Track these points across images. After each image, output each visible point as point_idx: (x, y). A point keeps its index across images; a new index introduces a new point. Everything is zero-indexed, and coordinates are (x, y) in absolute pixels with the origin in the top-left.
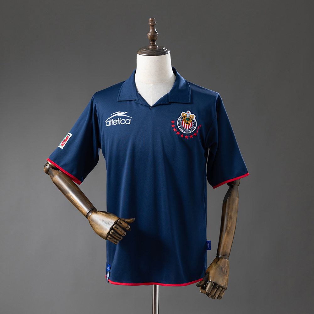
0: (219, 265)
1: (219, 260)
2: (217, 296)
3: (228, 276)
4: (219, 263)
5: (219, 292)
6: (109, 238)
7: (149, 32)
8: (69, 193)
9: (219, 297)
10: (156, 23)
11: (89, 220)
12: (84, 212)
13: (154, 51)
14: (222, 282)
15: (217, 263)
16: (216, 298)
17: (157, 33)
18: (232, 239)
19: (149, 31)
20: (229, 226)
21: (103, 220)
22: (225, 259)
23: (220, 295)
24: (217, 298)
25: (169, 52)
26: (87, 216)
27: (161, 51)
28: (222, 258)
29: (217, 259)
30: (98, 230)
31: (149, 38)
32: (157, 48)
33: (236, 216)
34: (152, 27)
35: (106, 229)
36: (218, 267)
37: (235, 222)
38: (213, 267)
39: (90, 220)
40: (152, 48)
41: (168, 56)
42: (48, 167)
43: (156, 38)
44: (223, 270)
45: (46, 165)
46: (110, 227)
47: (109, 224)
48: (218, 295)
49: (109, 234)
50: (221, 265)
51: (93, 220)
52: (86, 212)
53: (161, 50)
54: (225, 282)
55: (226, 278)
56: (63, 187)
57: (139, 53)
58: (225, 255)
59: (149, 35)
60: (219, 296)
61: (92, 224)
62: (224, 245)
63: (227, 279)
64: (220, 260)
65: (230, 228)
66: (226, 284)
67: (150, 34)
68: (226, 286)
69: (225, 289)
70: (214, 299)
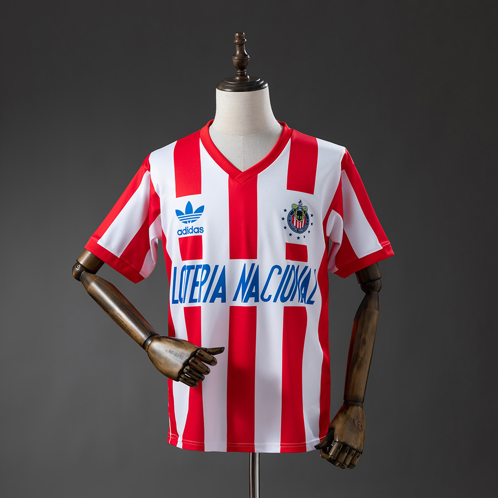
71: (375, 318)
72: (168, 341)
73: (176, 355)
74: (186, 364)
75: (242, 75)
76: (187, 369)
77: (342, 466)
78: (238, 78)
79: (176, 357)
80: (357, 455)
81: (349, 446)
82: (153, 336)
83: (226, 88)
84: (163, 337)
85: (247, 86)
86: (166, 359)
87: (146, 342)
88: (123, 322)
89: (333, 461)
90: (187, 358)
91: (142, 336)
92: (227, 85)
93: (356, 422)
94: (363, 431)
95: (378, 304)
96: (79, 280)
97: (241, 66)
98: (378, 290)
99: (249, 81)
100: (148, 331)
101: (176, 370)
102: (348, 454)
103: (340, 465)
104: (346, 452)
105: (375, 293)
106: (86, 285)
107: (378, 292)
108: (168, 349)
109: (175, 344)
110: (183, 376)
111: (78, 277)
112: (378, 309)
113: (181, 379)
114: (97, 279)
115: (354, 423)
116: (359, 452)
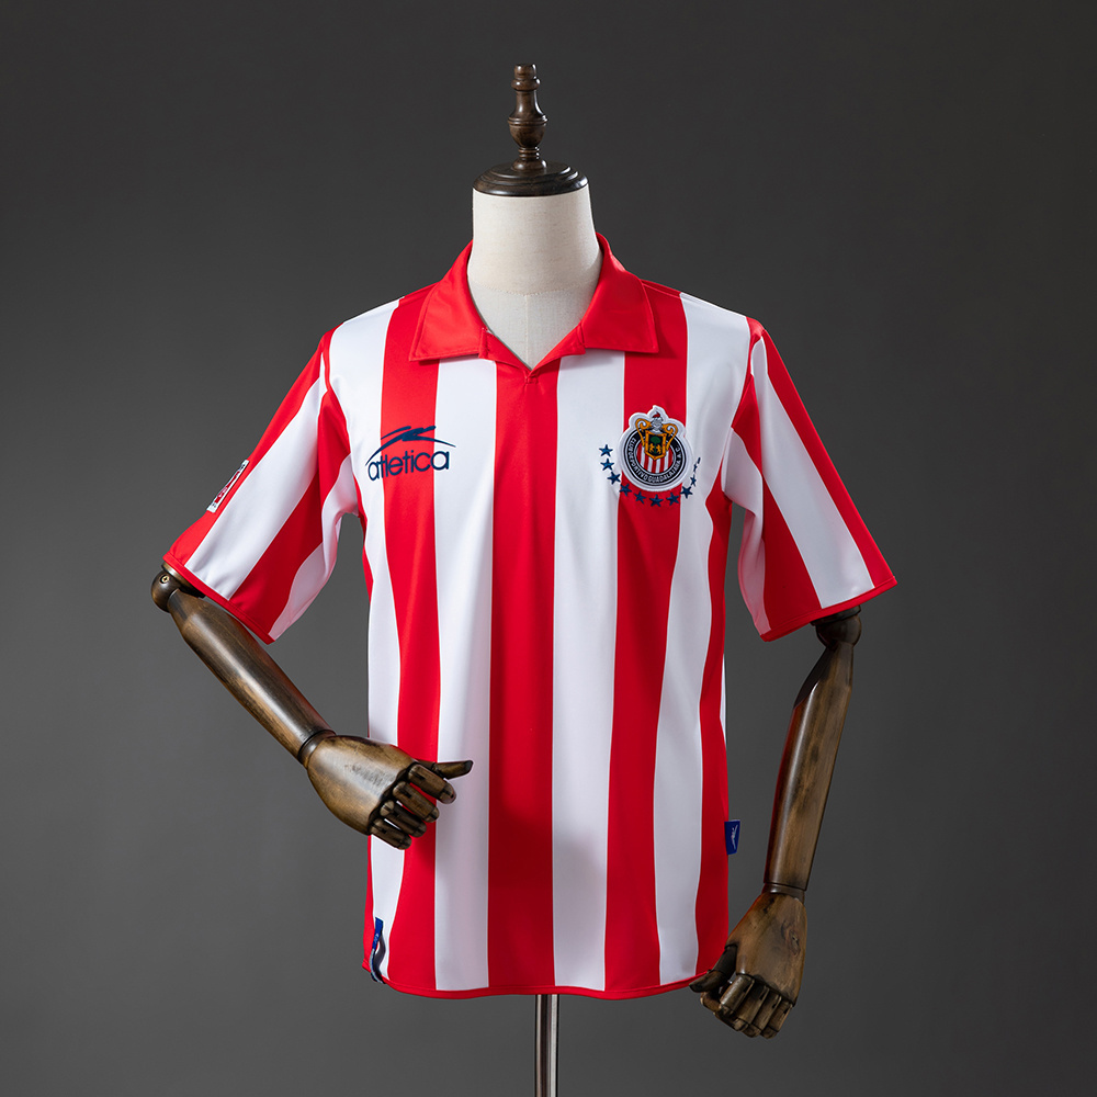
0: (774, 918)
1: (772, 901)
2: (762, 1025)
3: (803, 957)
4: (772, 910)
5: (769, 1012)
6: (377, 827)
7: (514, 114)
8: (237, 674)
9: (770, 1030)
10: (538, 81)
11: (307, 768)
12: (290, 739)
13: (532, 180)
14: (782, 978)
15: (765, 911)
16: (758, 1031)
17: (541, 116)
18: (817, 829)
19: (516, 109)
20: (807, 784)
21: (358, 765)
22: (794, 897)
23: (771, 1024)
24: (763, 1033)
25: (584, 182)
26: (300, 754)
27: (557, 179)
28: (785, 895)
29: (767, 899)
30: (339, 801)
31: (514, 135)
32: (543, 168)
33: (835, 750)
34: (523, 95)
35: (366, 799)
36: (770, 924)
37: (829, 773)
38: (754, 924)
39: (310, 767)
40: (527, 171)
41: (583, 196)
42: (165, 586)
43: (538, 136)
44: (787, 936)
45: (158, 579)
46: (381, 790)
47: (377, 780)
48: (767, 1020)
49: (376, 814)
50: (781, 919)
51: (321, 769)
52: (296, 740)
53: (557, 175)
54: (792, 976)
55: (797, 963)
56: (216, 656)
57: (480, 187)
58: (793, 886)
59: (516, 124)
60: (768, 1026)
61: (317, 781)
62: (788, 849)
63: (798, 969)
64: (777, 900)
65: (808, 790)
66: (794, 985)
67: (517, 121)
68: (795, 992)
69: (790, 1002)
70: (752, 1036)
71: (843, 702)
72: (349, 745)
73: (366, 776)
74: (388, 796)
75: (531, 159)
76: (387, 808)
77: (748, 1029)
78: (520, 166)
79: (365, 781)
80: (784, 1008)
81: (768, 986)
82: (319, 734)
83: (493, 188)
84: (341, 737)
85: (541, 183)
86: (344, 785)
87: (304, 747)
88: (254, 702)
89: (728, 1017)
90: (390, 783)
91: (296, 733)
92: (495, 182)
93: (788, 931)
94: (801, 954)
95: (852, 673)
96: (166, 609)
97: (529, 138)
98: (854, 638)
99: (545, 173)
100: (309, 724)
101: (366, 808)
102: (765, 1004)
103: (743, 1026)
104: (761, 999)
105: (845, 647)
106: (180, 619)
107: (854, 644)
108: (351, 763)
109: (365, 752)
110: (378, 824)
111: (164, 602)
112: (850, 682)
113: (373, 829)
114: (204, 608)
115: (783, 935)
116: (788, 1000)
